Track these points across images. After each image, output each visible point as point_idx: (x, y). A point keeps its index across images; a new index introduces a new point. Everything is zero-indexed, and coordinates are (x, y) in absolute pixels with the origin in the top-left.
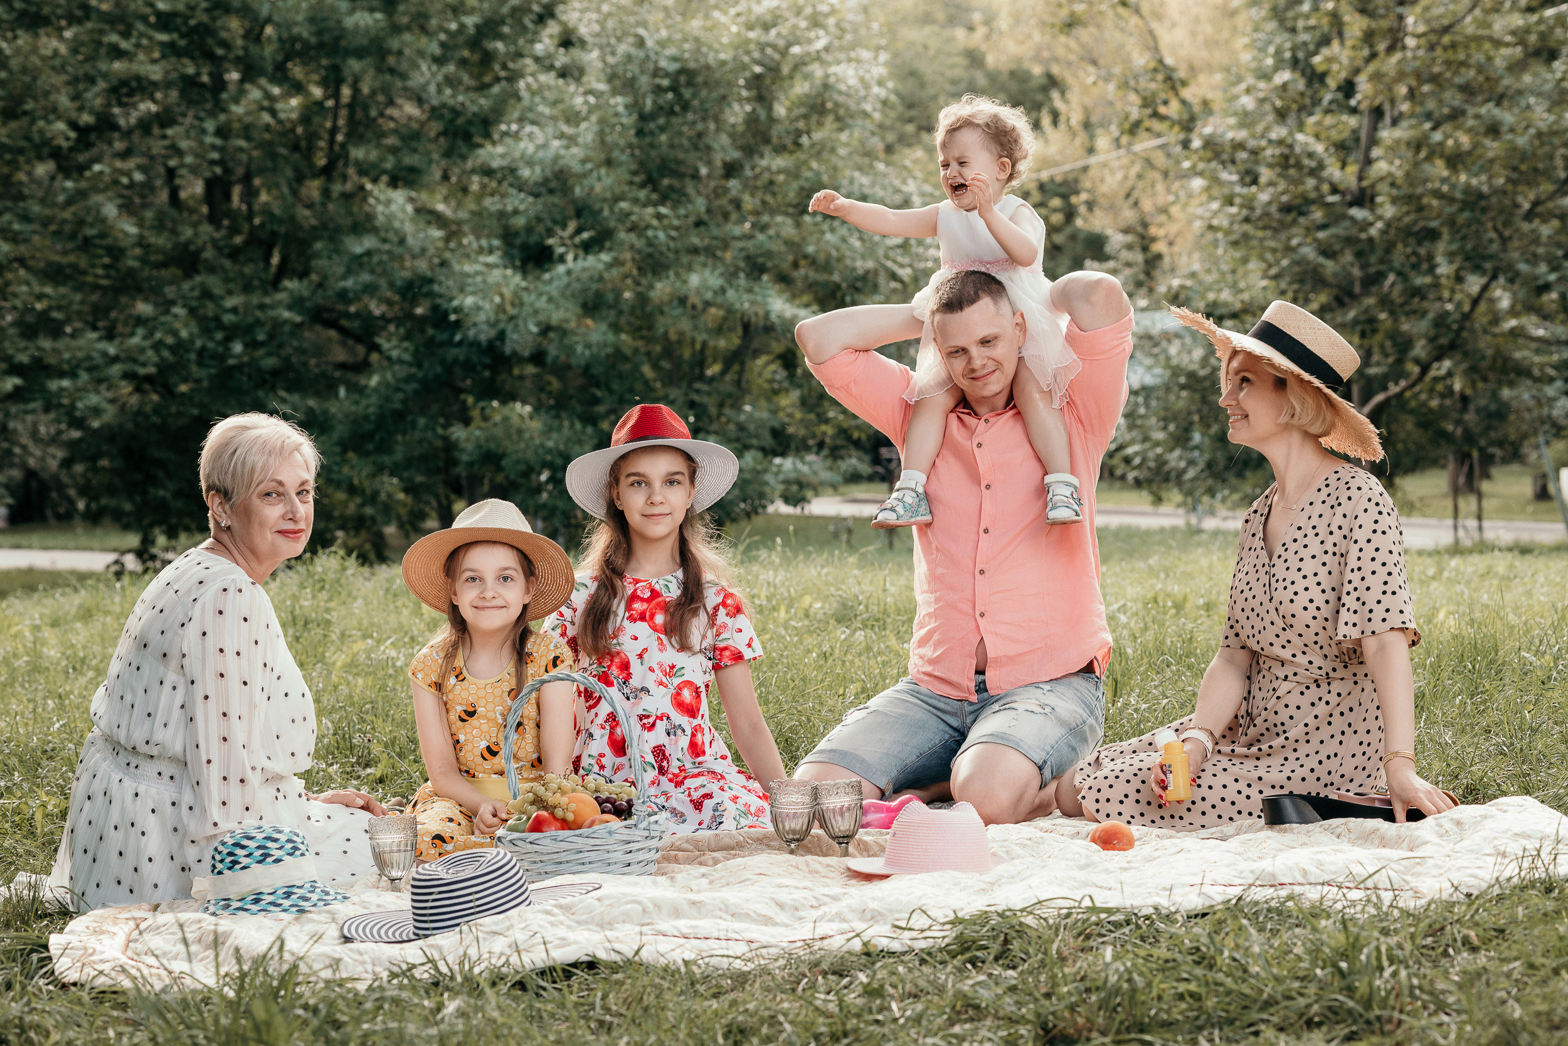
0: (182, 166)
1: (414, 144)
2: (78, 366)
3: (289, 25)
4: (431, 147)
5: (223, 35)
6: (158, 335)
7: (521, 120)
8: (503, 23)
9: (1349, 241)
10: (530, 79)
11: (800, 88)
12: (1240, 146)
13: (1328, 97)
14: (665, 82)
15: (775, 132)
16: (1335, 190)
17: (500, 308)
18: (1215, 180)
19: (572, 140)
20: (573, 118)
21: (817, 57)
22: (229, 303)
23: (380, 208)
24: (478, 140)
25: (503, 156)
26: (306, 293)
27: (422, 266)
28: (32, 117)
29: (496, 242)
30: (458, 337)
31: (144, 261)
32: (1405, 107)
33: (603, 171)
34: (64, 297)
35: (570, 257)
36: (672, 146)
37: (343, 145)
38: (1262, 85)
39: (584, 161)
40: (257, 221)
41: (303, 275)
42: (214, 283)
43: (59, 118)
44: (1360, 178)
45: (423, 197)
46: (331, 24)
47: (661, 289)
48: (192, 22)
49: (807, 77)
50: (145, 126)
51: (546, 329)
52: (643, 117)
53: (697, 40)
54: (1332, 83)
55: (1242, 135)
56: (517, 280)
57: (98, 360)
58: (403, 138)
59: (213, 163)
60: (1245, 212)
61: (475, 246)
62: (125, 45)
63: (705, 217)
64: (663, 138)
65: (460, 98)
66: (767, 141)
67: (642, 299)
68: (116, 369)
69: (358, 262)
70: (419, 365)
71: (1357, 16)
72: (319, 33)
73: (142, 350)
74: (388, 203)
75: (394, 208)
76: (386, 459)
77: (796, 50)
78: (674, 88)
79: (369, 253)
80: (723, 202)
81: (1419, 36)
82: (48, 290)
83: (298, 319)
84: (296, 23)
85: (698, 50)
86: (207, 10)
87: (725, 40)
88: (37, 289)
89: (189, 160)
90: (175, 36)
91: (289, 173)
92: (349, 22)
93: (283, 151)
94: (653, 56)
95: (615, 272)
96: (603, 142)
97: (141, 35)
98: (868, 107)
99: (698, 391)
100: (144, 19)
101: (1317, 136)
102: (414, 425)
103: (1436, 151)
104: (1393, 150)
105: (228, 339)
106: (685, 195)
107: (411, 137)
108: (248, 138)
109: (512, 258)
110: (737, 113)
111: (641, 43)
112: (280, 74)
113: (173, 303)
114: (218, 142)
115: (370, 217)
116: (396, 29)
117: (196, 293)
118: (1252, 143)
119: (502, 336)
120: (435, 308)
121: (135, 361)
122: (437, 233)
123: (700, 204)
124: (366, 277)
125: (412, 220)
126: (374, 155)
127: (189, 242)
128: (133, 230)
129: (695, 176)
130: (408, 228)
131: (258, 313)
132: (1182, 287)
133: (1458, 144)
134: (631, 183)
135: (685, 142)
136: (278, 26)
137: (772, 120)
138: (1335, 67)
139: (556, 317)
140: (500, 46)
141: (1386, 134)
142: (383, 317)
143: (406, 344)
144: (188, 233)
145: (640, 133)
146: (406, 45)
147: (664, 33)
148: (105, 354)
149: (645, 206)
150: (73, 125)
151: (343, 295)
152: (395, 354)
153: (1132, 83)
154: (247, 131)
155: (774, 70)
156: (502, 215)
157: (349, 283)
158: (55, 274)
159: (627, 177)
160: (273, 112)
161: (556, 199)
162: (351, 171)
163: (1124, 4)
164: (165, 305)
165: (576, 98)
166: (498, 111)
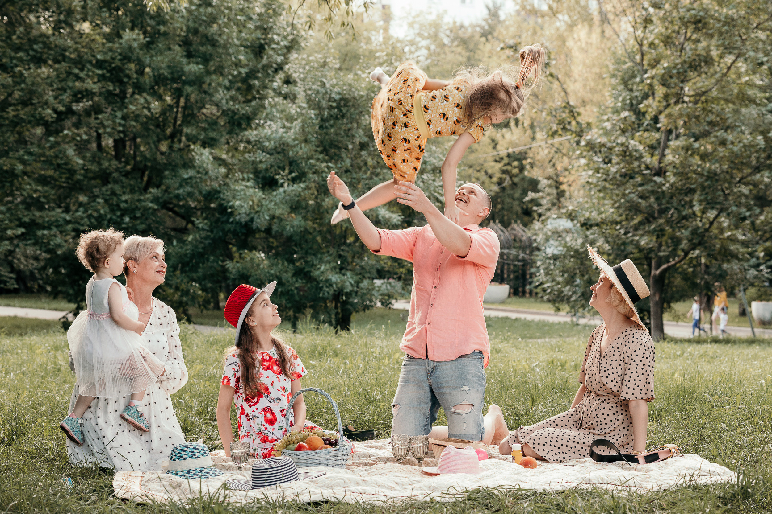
0: (105, 133)
1: (214, 127)
2: (51, 225)
3: (159, 69)
4: (222, 129)
5: (127, 72)
6: (90, 212)
7: (265, 119)
8: (259, 72)
9: (653, 192)
10: (270, 100)
12: (604, 145)
13: (646, 123)
14: (334, 104)
16: (647, 168)
17: (252, 207)
18: (591, 160)
19: (289, 129)
20: (290, 119)
22: (124, 198)
23: (197, 157)
24: (244, 126)
25: (256, 135)
26: (160, 195)
27: (216, 185)
28: (36, 106)
29: (251, 176)
30: (231, 220)
31: (85, 177)
33: (303, 145)
34: (46, 192)
35: (286, 185)
36: (336, 134)
37: (180, 125)
38: (615, 117)
39: (294, 140)
40: (138, 159)
41: (158, 187)
42: (117, 188)
43: (48, 107)
44: (660, 163)
46: (178, 69)
47: (328, 202)
48: (113, 65)
51: (273, 217)
52: (322, 120)
53: (350, 85)
54: (648, 117)
55: (604, 140)
56: (260, 194)
57: (61, 222)
58: (209, 124)
59: (120, 132)
60: (604, 176)
61: (241, 177)
62: (82, 75)
63: (350, 168)
64: (332, 130)
65: (237, 107)
67: (319, 206)
68: (69, 227)
69: (186, 182)
70: (212, 232)
71: (661, 87)
72: (172, 73)
73: (82, 218)
74: (201, 154)
75: (204, 157)
76: (195, 276)
78: (338, 107)
79: (191, 178)
80: (359, 161)
81: (690, 96)
82: (39, 188)
83: (156, 207)
84: (161, 68)
85: (350, 90)
86: (120, 60)
87: (363, 86)
88: (34, 188)
89: (108, 130)
90: (105, 71)
91: (155, 138)
92: (187, 68)
93: (152, 127)
94: (329, 92)
95: (306, 192)
96: (303, 131)
97: (89, 70)
99: (343, 250)
100: (90, 62)
101: (640, 142)
102: (208, 260)
103: (695, 152)
104: (675, 151)
105: (122, 215)
106: (342, 158)
107: (213, 124)
108: (136, 121)
109: (258, 183)
111: (323, 85)
112: (153, 91)
113: (97, 197)
114: (123, 122)
115: (192, 160)
116: (208, 73)
117: (109, 193)
118: (609, 145)
119: (252, 220)
120: (221, 205)
121: (79, 223)
122: (223, 170)
123: (348, 162)
124: (189, 189)
125: (212, 163)
126: (194, 132)
127: (107, 168)
128: (81, 162)
129: (346, 149)
130: (210, 167)
131: (137, 203)
132: (573, 210)
133: (706, 149)
134: (316, 151)
135: (342, 133)
136: (153, 69)
138: (650, 110)
139: (278, 213)
140: (256, 82)
141: (673, 143)
142: (195, 208)
143: (206, 221)
144: (106, 164)
145: (321, 127)
146: (213, 81)
147: (334, 81)
148: (65, 220)
149: (322, 162)
150: (55, 111)
151: (177, 197)
152: (200, 226)
153: (554, 113)
154: (137, 118)
156: (254, 162)
157: (181, 191)
158: (43, 181)
159: (314, 148)
160: (149, 109)
161: (280, 157)
162: (183, 139)
163: (551, 75)
164: (94, 198)
165: (293, 110)
166: (255, 114)
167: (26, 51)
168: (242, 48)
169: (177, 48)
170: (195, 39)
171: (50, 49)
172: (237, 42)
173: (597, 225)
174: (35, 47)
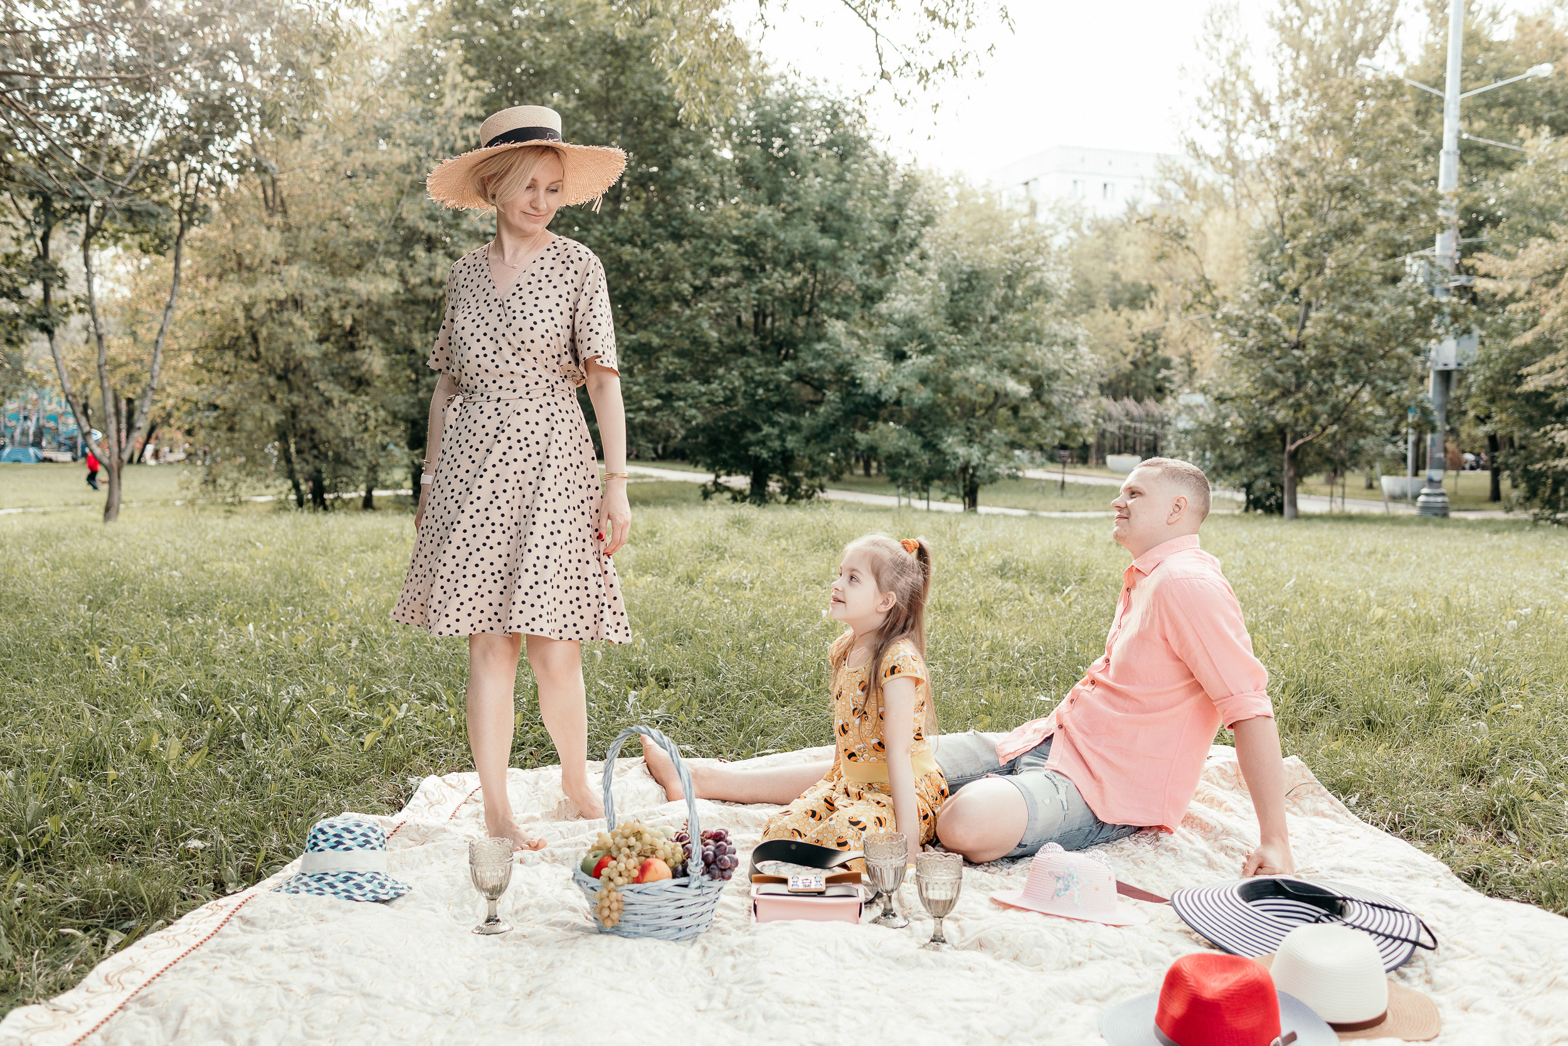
1: (848, 302)
2: (687, 396)
3: (794, 245)
4: (856, 303)
5: (763, 247)
6: (725, 384)
7: (897, 293)
8: (893, 247)
9: (1289, 366)
10: (902, 273)
11: (1029, 282)
12: (1239, 318)
13: (1284, 297)
14: (965, 277)
15: (1017, 303)
16: (1285, 341)
17: (880, 379)
18: (1226, 333)
19: (919, 302)
20: (921, 291)
21: (1038, 269)
22: (759, 370)
23: (831, 330)
24: (877, 301)
25: (887, 309)
26: (795, 368)
27: (848, 357)
28: (673, 281)
29: (882, 348)
30: (861, 392)
31: (721, 350)
32: (1324, 302)
33: (932, 317)
34: (683, 364)
35: (914, 357)
36: (966, 307)
37: (816, 301)
38: (1253, 290)
39: (924, 312)
40: (776, 334)
41: (794, 360)
42: (753, 361)
43: (685, 282)
44: (1299, 336)
45: (853, 328)
46: (812, 244)
47: (956, 374)
48: (748, 241)
49: (1033, 277)
50: (727, 287)
51: (902, 390)
52: (954, 293)
53: (981, 258)
54: (1287, 290)
55: (1242, 313)
56: (890, 366)
57: (697, 393)
58: (843, 299)
59: (756, 306)
60: (1240, 350)
61: (873, 349)
62: (718, 250)
63: (980, 342)
64: (962, 303)
65: (870, 281)
66: (1011, 306)
67: (948, 379)
68: (705, 399)
69: (819, 355)
70: (843, 404)
71: (1303, 257)
72: (806, 248)
73: (717, 390)
74: (835, 327)
75: (837, 330)
76: (825, 446)
77: (1028, 264)
78: (969, 280)
79: (824, 350)
80: (989, 334)
81: (1332, 269)
82: (676, 360)
83: (790, 380)
84: (796, 244)
85: (981, 262)
86: (755, 235)
87: (994, 258)
88: (672, 360)
89: (744, 304)
90: (740, 246)
91: (791, 313)
92: (820, 243)
93: (788, 303)
94: (960, 264)
95: (935, 365)
96: (933, 303)
97: (725, 246)
98: (1061, 293)
100: (727, 238)
101: (1278, 315)
102: (839, 431)
103: (1338, 324)
104: (1317, 322)
105: (757, 387)
106: (971, 330)
107: (847, 298)
108: (771, 295)
109: (888, 356)
110: (999, 292)
111: (954, 258)
112: (788, 265)
113: (733, 369)
114: (757, 296)
115: (826, 333)
116: (843, 247)
117: (744, 365)
118: (1246, 317)
119: (880, 392)
120: (852, 378)
122: (856, 342)
123: (978, 335)
124: (822, 362)
125: (846, 336)
126: (828, 306)
127: (742, 342)
128: (715, 334)
129: (976, 321)
130: (843, 339)
131: (771, 376)
132: (1207, 385)
133: (1350, 321)
134: (946, 323)
135: (972, 306)
137: (1015, 297)
138: (1290, 282)
139: (906, 385)
140: (890, 258)
141: (1313, 314)
142: (829, 381)
143: (838, 394)
144: (741, 337)
145: (951, 300)
146: (846, 255)
147: (966, 254)
148: (700, 391)
149: (951, 334)
150: (692, 285)
151: (810, 370)
152: (832, 398)
153: (1189, 286)
154: (771, 292)
155: (1018, 273)
156: (886, 336)
157: (813, 365)
158: (681, 354)
159: (944, 320)
160: (785, 285)
161: (910, 329)
162: (820, 313)
163: (1188, 248)
164: (729, 370)
165: (923, 282)
166: (887, 289)
167: (665, 227)
168: (877, 225)
169: (812, 224)
170: (830, 216)
171: (688, 225)
172: (869, 216)
173: (1232, 399)
174: (674, 223)
